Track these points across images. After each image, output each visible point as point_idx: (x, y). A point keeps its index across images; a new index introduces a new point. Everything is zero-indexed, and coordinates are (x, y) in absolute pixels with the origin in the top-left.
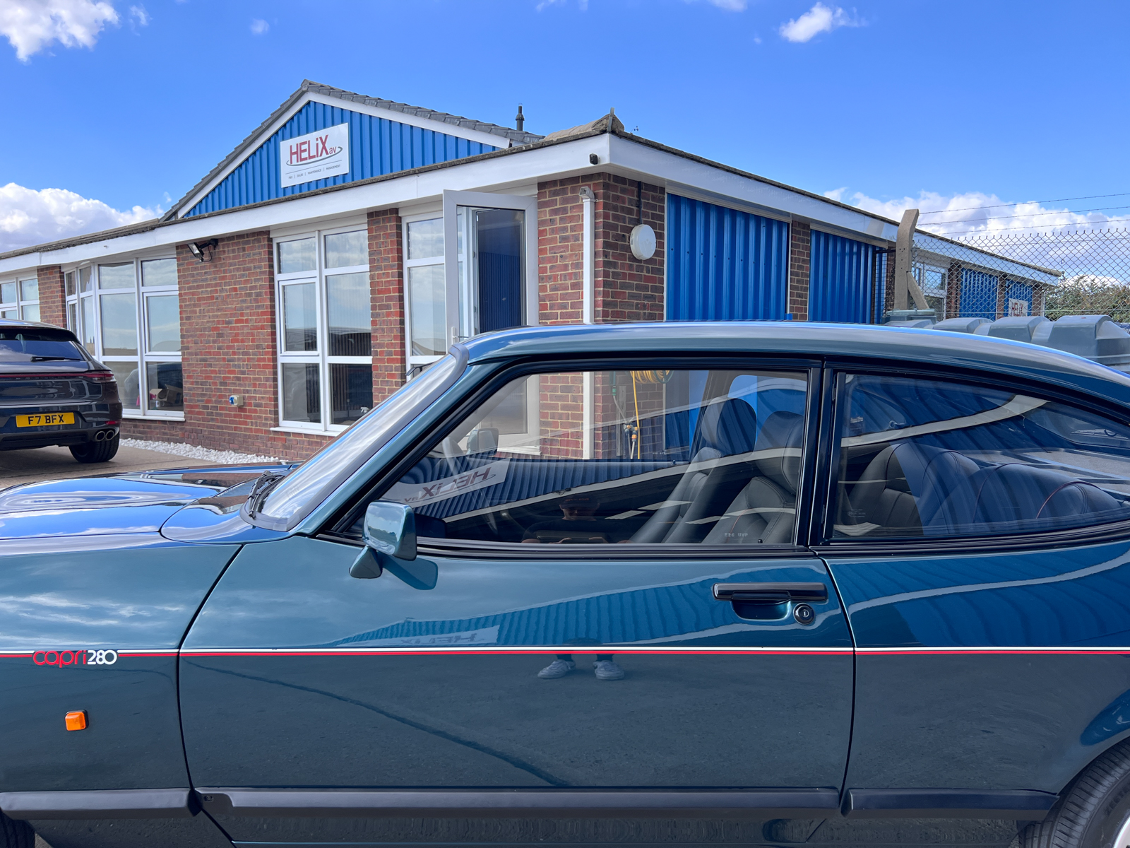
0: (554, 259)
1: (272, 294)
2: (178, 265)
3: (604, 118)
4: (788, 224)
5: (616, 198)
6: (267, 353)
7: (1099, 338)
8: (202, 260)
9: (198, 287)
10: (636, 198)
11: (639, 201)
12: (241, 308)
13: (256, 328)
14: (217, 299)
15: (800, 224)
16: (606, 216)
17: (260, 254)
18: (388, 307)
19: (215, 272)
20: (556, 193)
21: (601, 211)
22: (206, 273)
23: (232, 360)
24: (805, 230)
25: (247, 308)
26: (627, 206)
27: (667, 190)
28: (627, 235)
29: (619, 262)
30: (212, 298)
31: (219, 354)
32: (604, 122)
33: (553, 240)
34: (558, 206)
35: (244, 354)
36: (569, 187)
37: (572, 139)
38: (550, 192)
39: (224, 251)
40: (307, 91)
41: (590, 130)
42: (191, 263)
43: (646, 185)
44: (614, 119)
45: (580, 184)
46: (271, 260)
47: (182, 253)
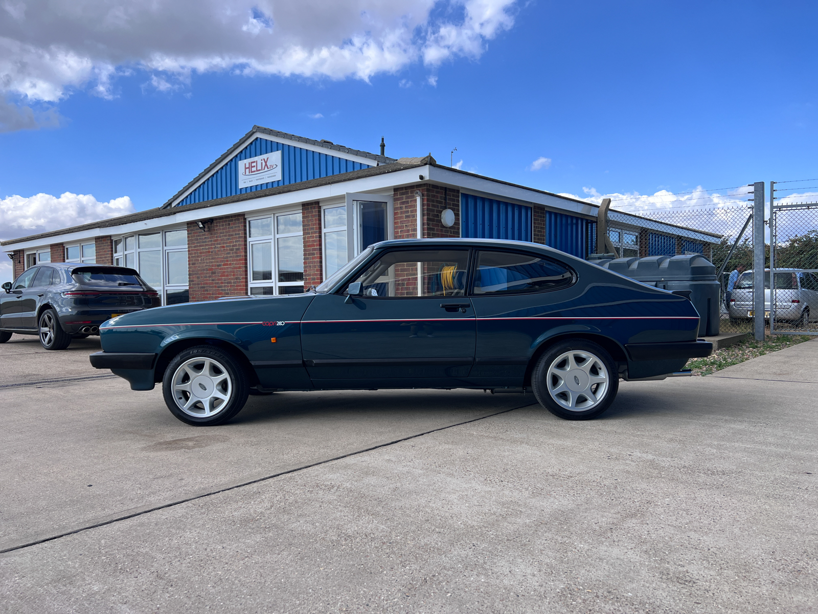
0: (402, 227)
1: (246, 249)
2: (188, 234)
3: (426, 158)
4: (531, 208)
5: (434, 196)
6: (242, 282)
8: (204, 231)
9: (200, 246)
10: (444, 196)
11: (446, 197)
12: (227, 257)
13: (236, 268)
14: (212, 252)
15: (538, 208)
16: (428, 205)
17: (239, 227)
18: (313, 254)
19: (211, 238)
20: (403, 194)
21: (425, 202)
22: (205, 238)
23: (221, 287)
24: (542, 212)
25: (231, 257)
26: (439, 200)
27: (461, 192)
28: (440, 214)
29: (436, 228)
30: (209, 252)
31: (213, 283)
32: (426, 159)
33: (401, 217)
34: (404, 200)
35: (228, 283)
36: (410, 191)
37: (411, 167)
38: (400, 193)
39: (217, 226)
40: (256, 132)
41: (419, 163)
42: (197, 233)
43: (449, 189)
44: (431, 158)
45: (415, 189)
46: (245, 230)
47: (191, 227)
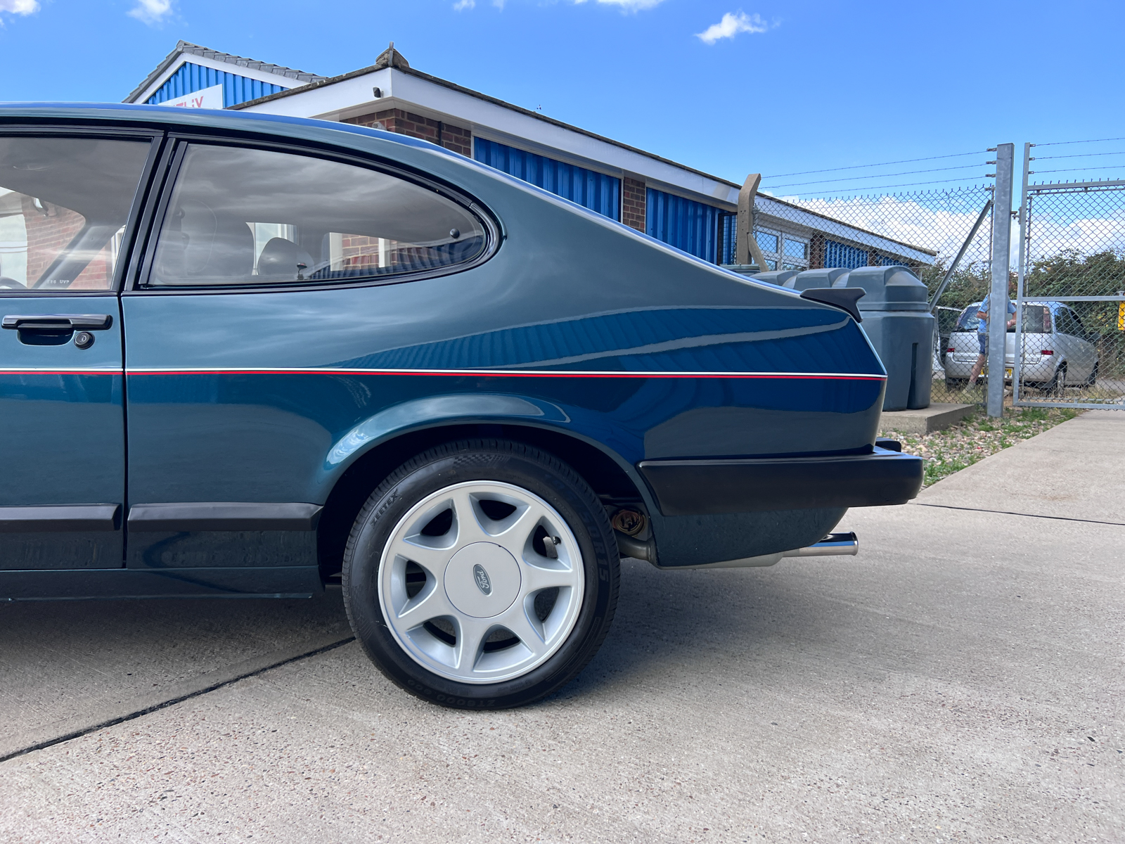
2: (26, 220)
3: (385, 53)
4: (620, 180)
7: (889, 284)
8: (47, 215)
10: (435, 138)
11: (440, 141)
15: (633, 181)
19: (59, 226)
22: (51, 227)
24: (640, 188)
27: (473, 133)
32: (386, 56)
37: (358, 73)
40: (182, 52)
41: (374, 64)
42: (37, 219)
43: (448, 126)
44: (395, 53)
45: (376, 120)
47: (27, 207)
